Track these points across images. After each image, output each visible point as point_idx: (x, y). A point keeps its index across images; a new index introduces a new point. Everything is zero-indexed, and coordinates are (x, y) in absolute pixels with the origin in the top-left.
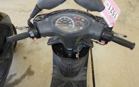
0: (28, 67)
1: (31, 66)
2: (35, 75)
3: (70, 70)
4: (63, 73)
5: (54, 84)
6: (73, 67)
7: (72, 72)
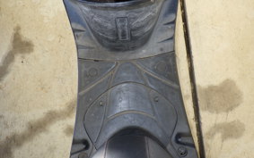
0: (11, 32)
1: (18, 28)
2: (37, 51)
3: (124, 35)
4: (106, 42)
5: (86, 76)
6: (134, 24)
7: (133, 39)
